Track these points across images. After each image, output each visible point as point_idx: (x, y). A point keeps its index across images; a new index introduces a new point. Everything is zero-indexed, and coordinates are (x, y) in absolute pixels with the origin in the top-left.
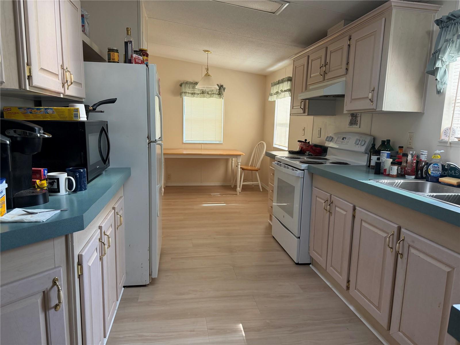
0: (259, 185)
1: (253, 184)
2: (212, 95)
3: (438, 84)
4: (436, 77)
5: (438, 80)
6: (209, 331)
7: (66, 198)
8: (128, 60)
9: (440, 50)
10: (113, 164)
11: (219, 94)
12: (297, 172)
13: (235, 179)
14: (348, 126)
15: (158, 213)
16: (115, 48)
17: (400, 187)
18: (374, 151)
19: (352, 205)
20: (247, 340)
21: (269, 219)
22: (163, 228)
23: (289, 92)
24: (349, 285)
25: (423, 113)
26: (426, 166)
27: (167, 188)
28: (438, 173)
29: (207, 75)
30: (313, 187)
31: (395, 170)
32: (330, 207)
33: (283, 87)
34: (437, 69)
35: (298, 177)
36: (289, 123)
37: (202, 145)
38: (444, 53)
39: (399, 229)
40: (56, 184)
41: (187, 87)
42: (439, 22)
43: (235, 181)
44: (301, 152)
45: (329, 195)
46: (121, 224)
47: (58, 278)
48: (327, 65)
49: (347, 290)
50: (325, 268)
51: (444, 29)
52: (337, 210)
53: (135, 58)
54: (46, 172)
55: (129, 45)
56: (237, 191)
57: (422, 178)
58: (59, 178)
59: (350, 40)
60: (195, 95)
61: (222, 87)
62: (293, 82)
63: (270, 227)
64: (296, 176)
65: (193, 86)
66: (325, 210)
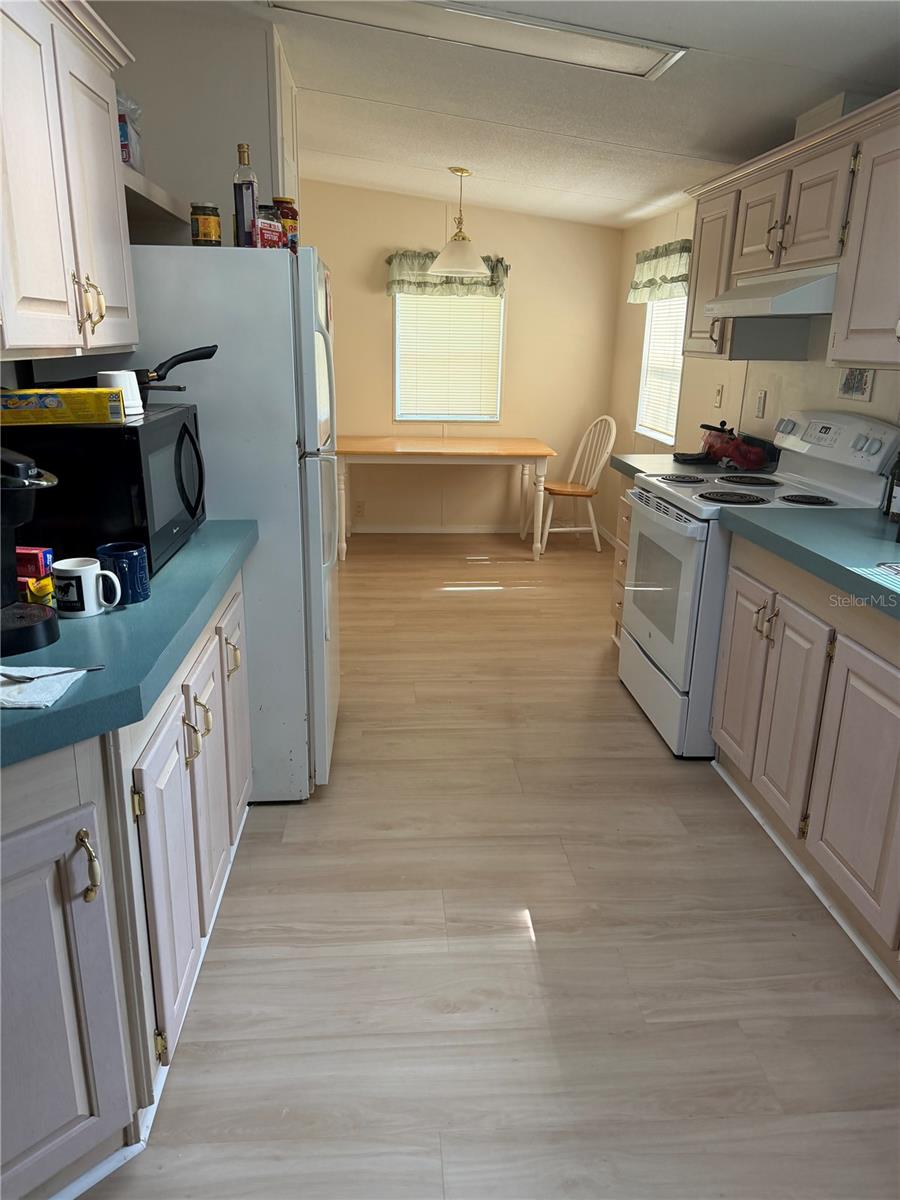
0: (592, 534)
2: (474, 287)
6: (449, 924)
7: (101, 623)
8: (245, 238)
10: (212, 513)
11: (493, 284)
12: (692, 525)
13: (530, 519)
14: (838, 393)
15: (328, 632)
16: (210, 205)
19: (827, 628)
20: (540, 951)
21: (614, 633)
22: (343, 652)
23: (685, 283)
24: (806, 825)
27: (353, 539)
29: (460, 238)
30: (731, 568)
32: (771, 626)
33: (667, 268)
35: (693, 539)
36: (680, 369)
40: (73, 591)
41: (406, 267)
43: (529, 522)
44: (705, 460)
45: (771, 593)
46: (237, 667)
47: (89, 832)
48: (788, 223)
49: (799, 838)
50: (748, 777)
52: (788, 636)
53: (263, 229)
54: (49, 557)
55: (246, 193)
56: (533, 550)
58: (81, 576)
59: (855, 157)
60: (427, 288)
61: (499, 265)
62: (696, 254)
63: (614, 653)
64: (688, 535)
65: (422, 262)
66: (758, 631)
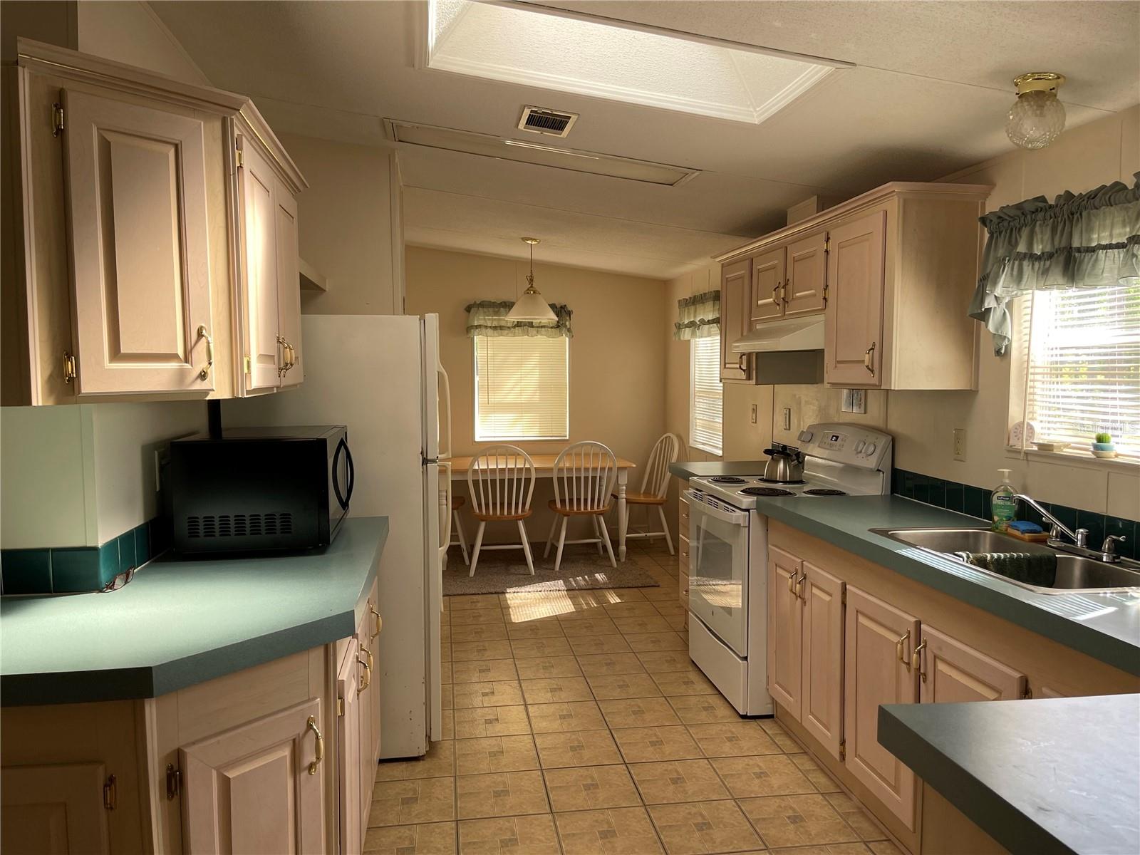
0: (665, 539)
1: (650, 536)
2: (542, 330)
4: (987, 325)
5: (992, 330)
11: (559, 327)
12: (733, 514)
19: (840, 582)
23: (717, 325)
24: (844, 748)
25: (978, 391)
29: (531, 291)
30: (769, 546)
32: (802, 587)
33: (704, 313)
34: (988, 310)
35: (738, 526)
38: (995, 283)
39: (919, 625)
41: (483, 314)
42: (986, 221)
45: (800, 561)
46: (378, 632)
47: (314, 717)
48: (788, 284)
49: (841, 761)
50: (799, 720)
51: (994, 237)
52: (815, 594)
59: (827, 241)
60: (501, 331)
61: (563, 311)
62: (724, 303)
64: (734, 523)
65: (497, 310)
66: (793, 593)
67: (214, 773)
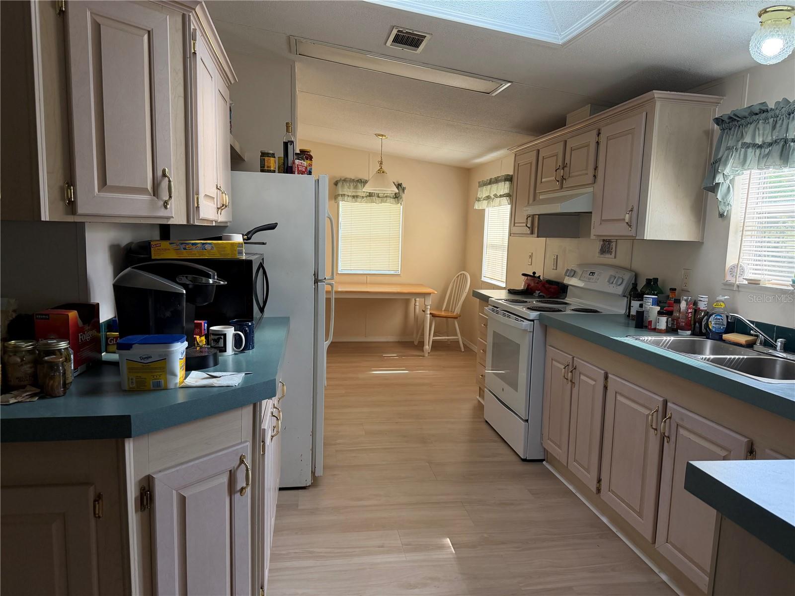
0: (458, 342)
1: (448, 339)
2: (385, 199)
3: (720, 205)
4: (716, 196)
5: (720, 199)
7: (233, 359)
8: (287, 169)
9: (720, 159)
11: (396, 197)
12: (524, 323)
14: (597, 255)
16: (271, 152)
17: (668, 348)
18: (635, 293)
19: (603, 372)
20: (458, 558)
21: (479, 395)
23: (507, 198)
24: (600, 485)
25: (702, 243)
26: (706, 318)
28: (722, 328)
29: (381, 171)
30: (548, 346)
31: (663, 323)
32: (572, 374)
33: (497, 189)
34: (718, 184)
35: (525, 331)
36: (507, 245)
37: (368, 277)
38: (725, 165)
39: (665, 403)
40: (222, 341)
41: (346, 187)
42: (718, 121)
43: (419, 334)
44: (527, 292)
45: (571, 357)
46: (283, 395)
47: (245, 455)
48: (566, 167)
49: (597, 494)
50: (565, 465)
51: (726, 131)
52: (582, 380)
53: (298, 165)
54: (206, 325)
55: (290, 147)
56: (424, 350)
57: (700, 334)
58: (226, 334)
59: (598, 135)
60: (358, 199)
61: (400, 187)
62: (514, 183)
63: (480, 408)
64: (523, 329)
65: (355, 184)
66: (566, 378)
67: (174, 492)
